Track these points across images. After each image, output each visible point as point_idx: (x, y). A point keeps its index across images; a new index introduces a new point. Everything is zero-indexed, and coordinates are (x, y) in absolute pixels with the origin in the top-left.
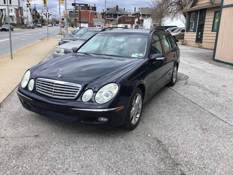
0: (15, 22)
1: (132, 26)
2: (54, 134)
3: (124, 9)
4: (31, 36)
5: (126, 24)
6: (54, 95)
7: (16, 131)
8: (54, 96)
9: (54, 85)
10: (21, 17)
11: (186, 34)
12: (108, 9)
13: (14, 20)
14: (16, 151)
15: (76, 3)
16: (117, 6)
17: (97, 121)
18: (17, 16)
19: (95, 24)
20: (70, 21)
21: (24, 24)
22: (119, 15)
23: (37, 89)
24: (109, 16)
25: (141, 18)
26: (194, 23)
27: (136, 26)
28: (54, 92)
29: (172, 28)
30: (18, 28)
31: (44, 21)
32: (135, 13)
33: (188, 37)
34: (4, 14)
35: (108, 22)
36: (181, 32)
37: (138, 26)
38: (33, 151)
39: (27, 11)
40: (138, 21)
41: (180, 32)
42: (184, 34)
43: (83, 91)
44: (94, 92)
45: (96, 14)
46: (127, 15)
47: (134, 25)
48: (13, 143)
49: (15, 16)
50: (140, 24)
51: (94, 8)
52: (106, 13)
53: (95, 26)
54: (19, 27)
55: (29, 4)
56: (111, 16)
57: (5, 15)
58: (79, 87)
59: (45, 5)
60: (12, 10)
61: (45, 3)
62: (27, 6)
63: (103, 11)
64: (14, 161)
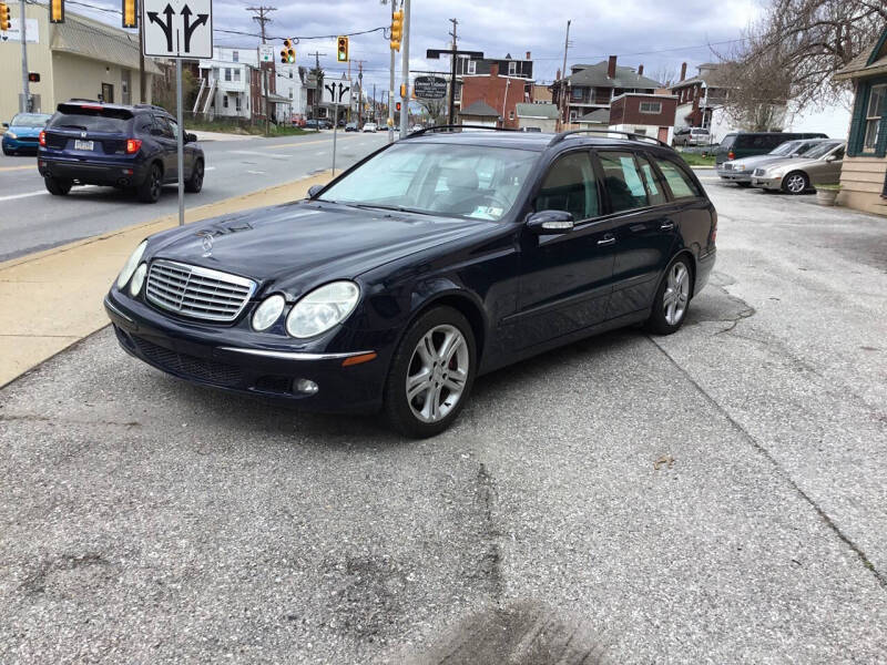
0: (248, 114)
1: (664, 131)
2: (184, 425)
3: (641, 68)
4: (285, 160)
5: (638, 123)
6: (185, 307)
7: (86, 408)
8: (185, 311)
9: (187, 279)
10: (266, 96)
11: (848, 164)
12: (575, 70)
13: (244, 106)
14: (60, 449)
15: (459, 49)
16: (613, 59)
17: (291, 391)
18: (256, 92)
19: (523, 124)
20: (439, 111)
21: (276, 123)
22: (619, 91)
23: (150, 292)
24: (579, 94)
25: (703, 102)
26: (878, 123)
27: (682, 133)
28: (186, 299)
29: (804, 142)
30: (252, 134)
31: (346, 110)
32: (683, 83)
33: (855, 177)
34: (211, 86)
35: (573, 116)
36: (832, 158)
37: (689, 132)
38: (103, 456)
39: (291, 76)
40: (691, 115)
41: (828, 157)
42: (841, 165)
43: (259, 299)
44: (287, 303)
45: (529, 87)
46: (651, 91)
47: (671, 129)
48: (61, 433)
49: (248, 94)
50: (700, 126)
51: (526, 68)
52: (569, 84)
53: (522, 130)
54: (258, 131)
55: (291, 52)
56: (588, 95)
57: (216, 89)
58: (248, 288)
59: (343, 56)
60: (237, 72)
61: (341, 49)
62: (281, 58)
63: (558, 76)
64: (43, 470)
